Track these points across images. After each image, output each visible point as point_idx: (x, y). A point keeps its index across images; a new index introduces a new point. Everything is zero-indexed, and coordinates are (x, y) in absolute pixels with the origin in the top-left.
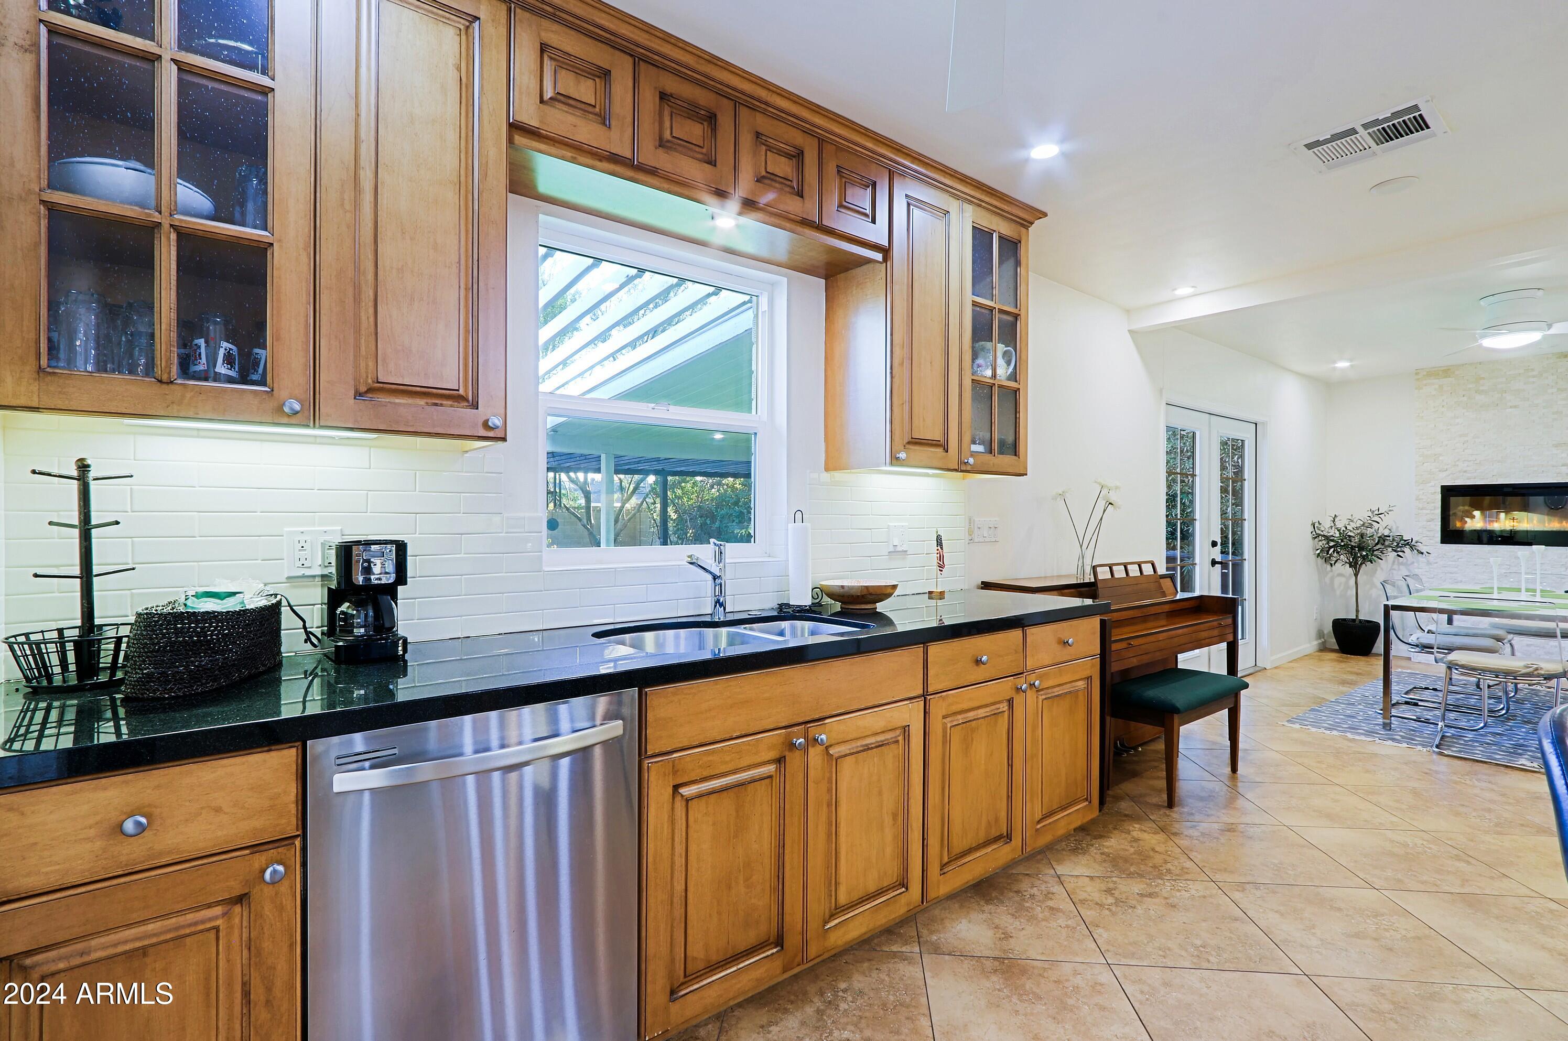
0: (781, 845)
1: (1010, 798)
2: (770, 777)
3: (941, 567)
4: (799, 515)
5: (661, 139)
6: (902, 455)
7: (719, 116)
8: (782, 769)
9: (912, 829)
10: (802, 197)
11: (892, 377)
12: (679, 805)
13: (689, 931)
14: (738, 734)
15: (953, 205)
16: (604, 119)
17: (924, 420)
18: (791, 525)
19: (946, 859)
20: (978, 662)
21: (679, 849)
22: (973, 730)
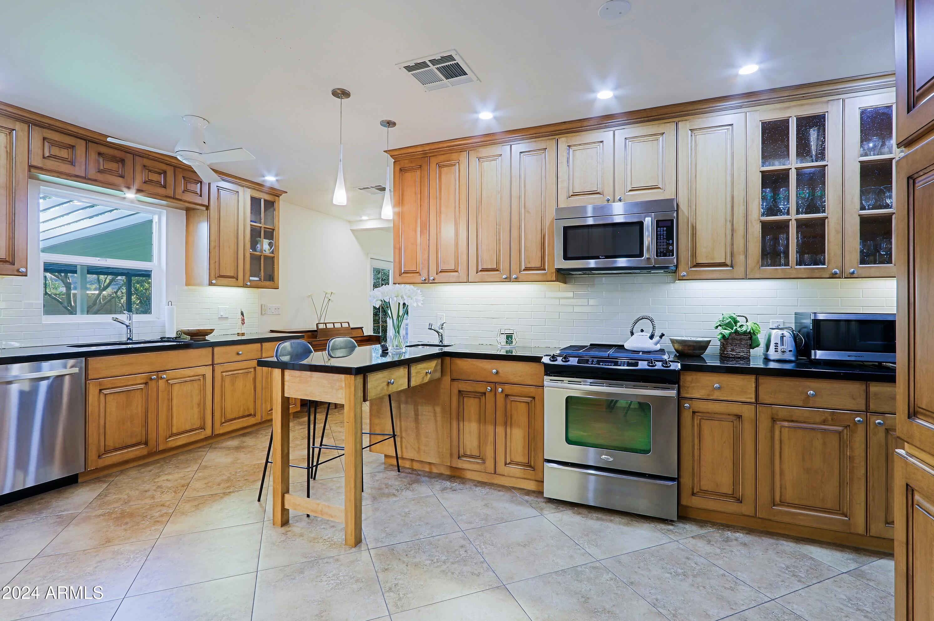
0: (147, 412)
1: (255, 402)
2: (142, 389)
3: (243, 323)
4: (170, 303)
5: (99, 169)
6: (214, 282)
7: (126, 160)
8: (147, 387)
9: (206, 409)
10: (165, 188)
11: (209, 253)
12: (102, 397)
13: (106, 437)
14: (127, 374)
15: (240, 189)
16: (72, 163)
17: (226, 269)
18: (167, 307)
19: (223, 421)
20: (238, 354)
21: (102, 410)
22: (236, 377)
